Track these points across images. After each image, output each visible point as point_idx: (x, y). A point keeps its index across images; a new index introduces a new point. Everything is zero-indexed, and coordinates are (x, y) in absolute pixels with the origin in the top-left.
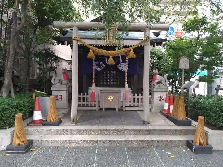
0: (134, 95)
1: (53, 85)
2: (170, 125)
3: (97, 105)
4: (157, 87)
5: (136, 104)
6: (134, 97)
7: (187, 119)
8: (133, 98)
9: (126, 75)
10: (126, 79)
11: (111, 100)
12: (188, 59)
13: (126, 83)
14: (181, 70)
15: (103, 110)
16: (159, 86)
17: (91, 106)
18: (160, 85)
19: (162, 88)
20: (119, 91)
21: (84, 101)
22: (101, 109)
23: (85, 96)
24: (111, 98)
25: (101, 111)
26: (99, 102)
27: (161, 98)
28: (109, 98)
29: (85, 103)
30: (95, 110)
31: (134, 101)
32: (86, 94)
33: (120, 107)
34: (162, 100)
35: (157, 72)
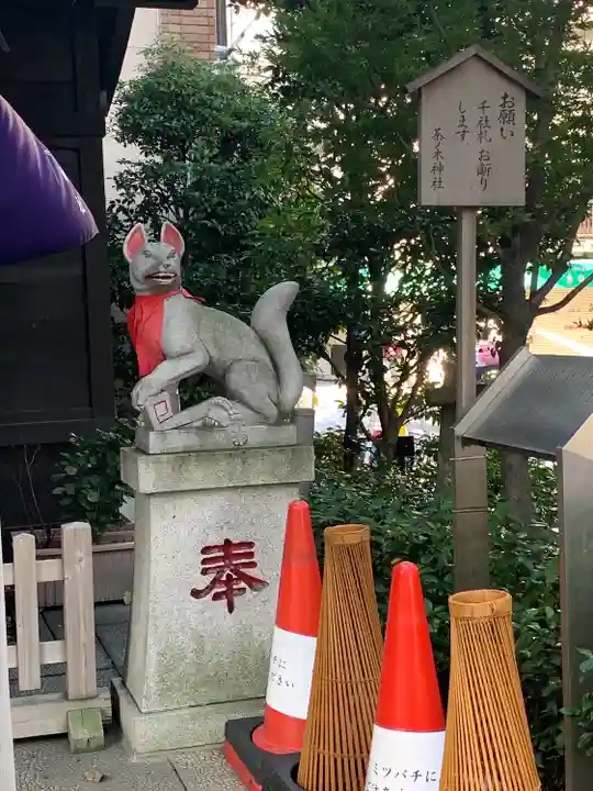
4: (179, 441)
12: (513, 91)
19: (239, 451)
27: (230, 568)
34: (243, 585)
35: (175, 263)
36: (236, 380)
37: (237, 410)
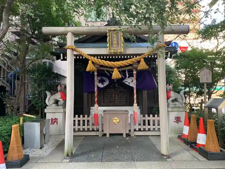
0: (144, 116)
1: (47, 106)
2: (200, 161)
3: (100, 130)
4: (172, 106)
5: (147, 127)
6: (144, 118)
7: (221, 151)
8: (143, 120)
9: (135, 91)
10: (135, 97)
11: (116, 123)
12: (210, 71)
13: (135, 102)
14: (203, 84)
15: (108, 135)
16: (175, 105)
17: (93, 130)
18: (176, 103)
19: (179, 107)
20: (126, 111)
21: (84, 125)
22: (105, 135)
23: (86, 118)
24: (116, 120)
25: (104, 137)
26: (102, 124)
27: (178, 120)
28: (114, 121)
29: (86, 127)
30: (98, 136)
31: (144, 124)
32: (86, 116)
33: (128, 132)
35: (172, 88)
36: (179, 100)
37: (178, 103)
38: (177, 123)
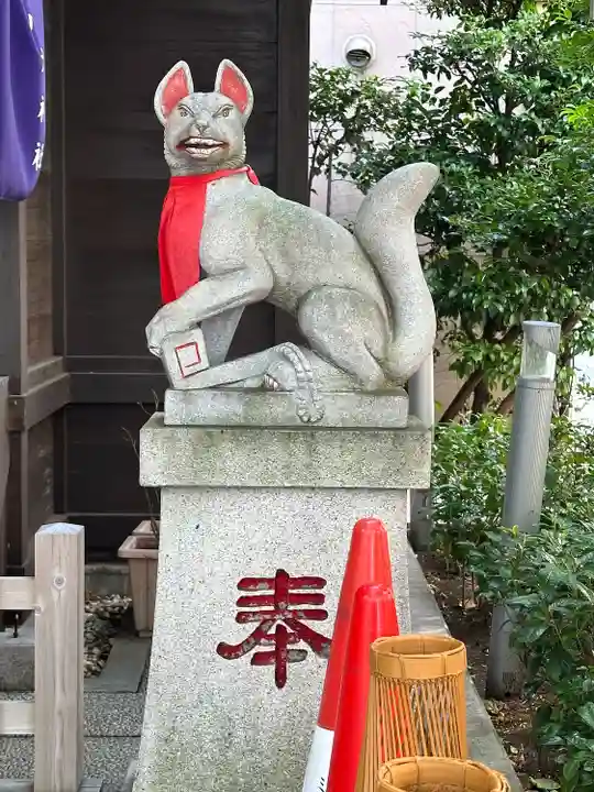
27: (282, 617)
34: (302, 645)
36: (314, 319)
38: (269, 670)
